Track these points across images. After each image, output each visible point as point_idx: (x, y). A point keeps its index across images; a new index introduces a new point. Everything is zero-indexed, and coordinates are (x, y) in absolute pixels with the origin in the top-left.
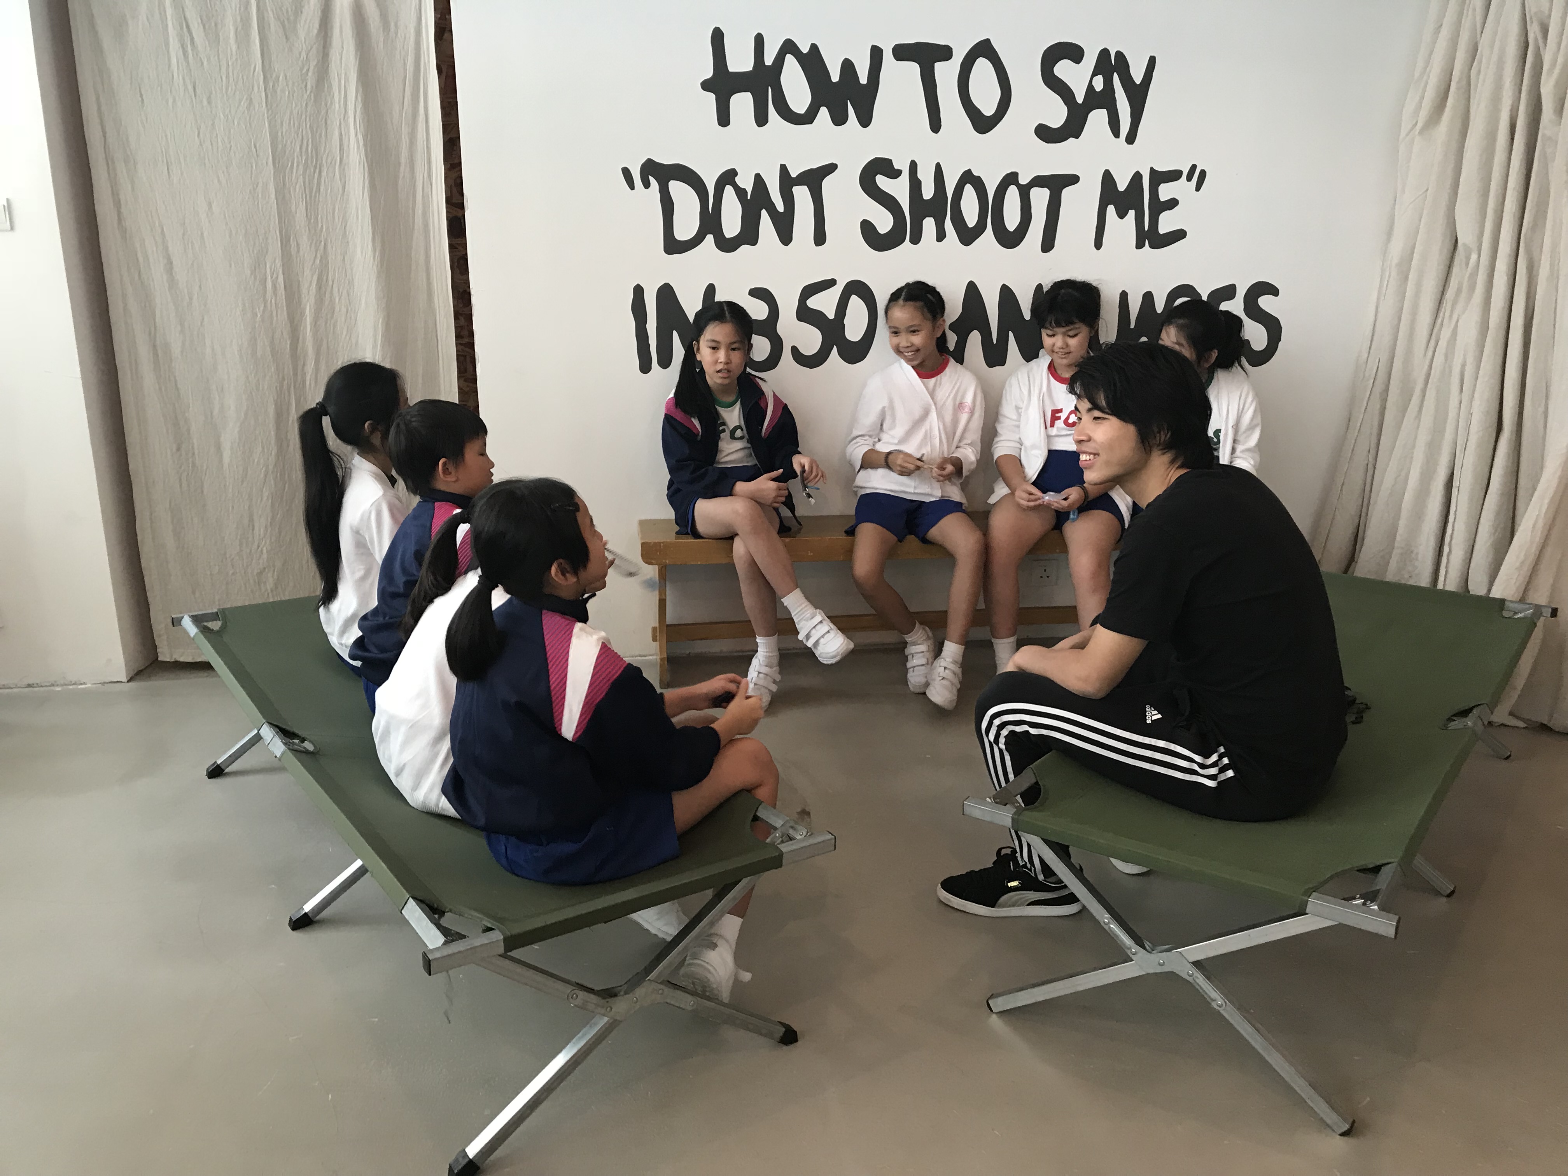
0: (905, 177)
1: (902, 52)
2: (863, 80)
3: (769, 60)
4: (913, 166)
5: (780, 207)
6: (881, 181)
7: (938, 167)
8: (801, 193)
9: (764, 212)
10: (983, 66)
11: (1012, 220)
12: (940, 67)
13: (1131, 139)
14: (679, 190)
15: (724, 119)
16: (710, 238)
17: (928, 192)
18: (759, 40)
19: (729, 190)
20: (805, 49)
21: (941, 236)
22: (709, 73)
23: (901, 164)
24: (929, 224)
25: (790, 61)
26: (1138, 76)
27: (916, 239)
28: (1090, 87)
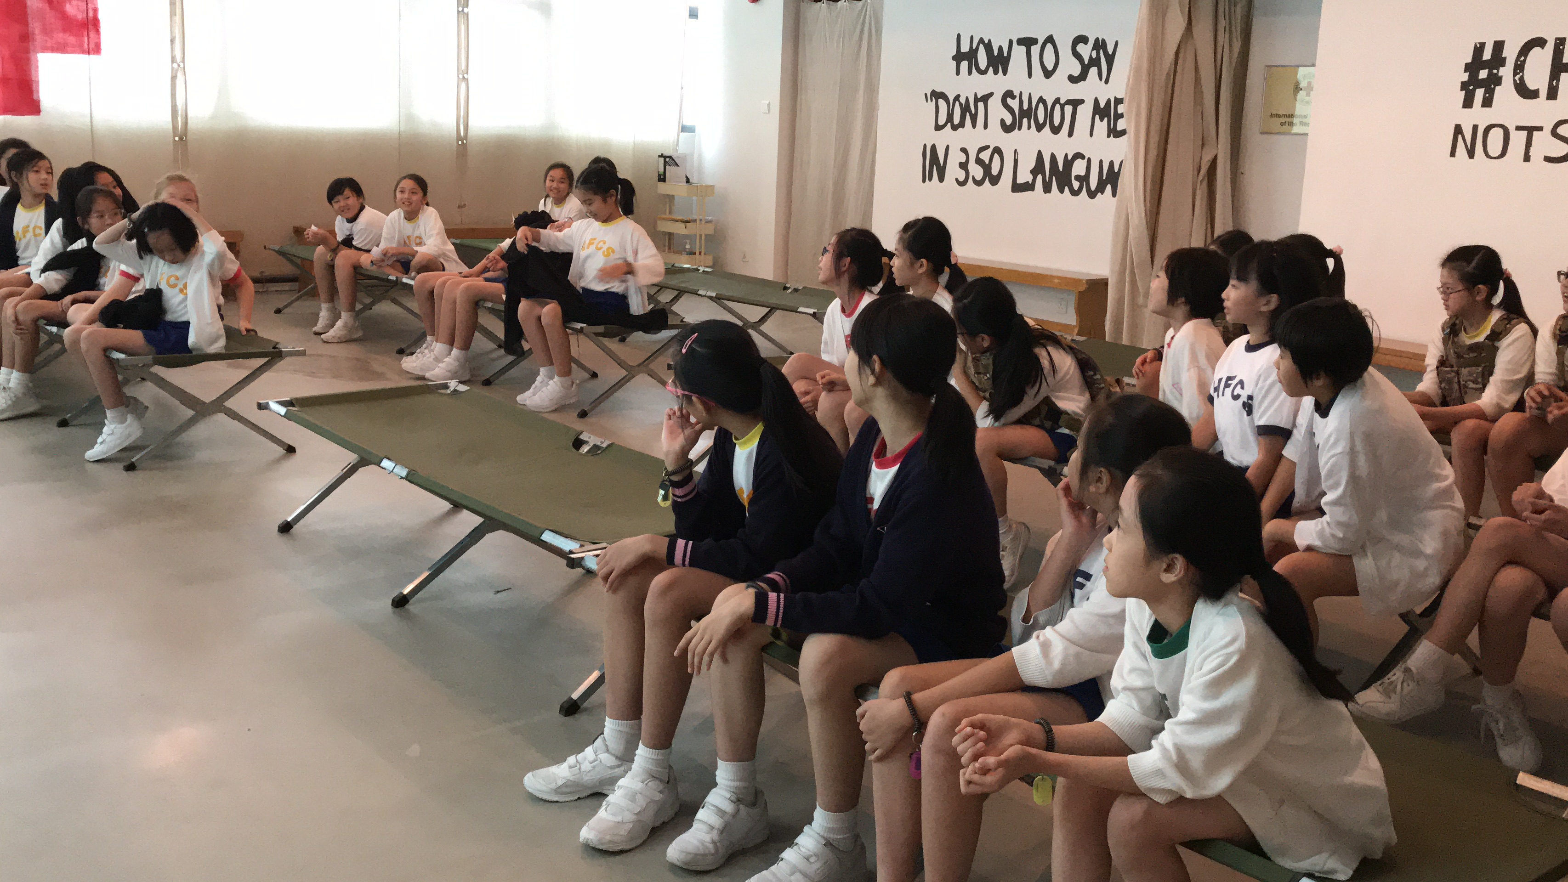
0: (1017, 99)
1: (1021, 42)
2: (1005, 55)
3: (974, 47)
4: (1021, 93)
5: (973, 112)
6: (1009, 100)
7: (1030, 94)
8: (981, 105)
9: (968, 113)
10: (1049, 46)
11: (1057, 122)
12: (1033, 47)
13: (1107, 82)
14: (942, 102)
15: (958, 73)
16: (949, 124)
17: (1025, 107)
18: (972, 38)
19: (957, 103)
20: (986, 42)
21: (1029, 127)
22: (954, 53)
23: (1017, 93)
24: (1025, 121)
25: (981, 46)
26: (1110, 52)
27: (1020, 129)
28: (1091, 57)
